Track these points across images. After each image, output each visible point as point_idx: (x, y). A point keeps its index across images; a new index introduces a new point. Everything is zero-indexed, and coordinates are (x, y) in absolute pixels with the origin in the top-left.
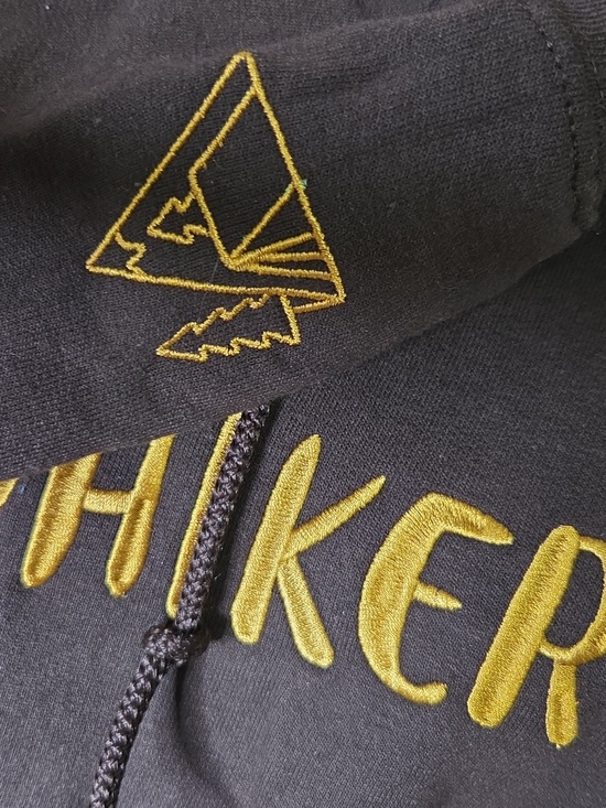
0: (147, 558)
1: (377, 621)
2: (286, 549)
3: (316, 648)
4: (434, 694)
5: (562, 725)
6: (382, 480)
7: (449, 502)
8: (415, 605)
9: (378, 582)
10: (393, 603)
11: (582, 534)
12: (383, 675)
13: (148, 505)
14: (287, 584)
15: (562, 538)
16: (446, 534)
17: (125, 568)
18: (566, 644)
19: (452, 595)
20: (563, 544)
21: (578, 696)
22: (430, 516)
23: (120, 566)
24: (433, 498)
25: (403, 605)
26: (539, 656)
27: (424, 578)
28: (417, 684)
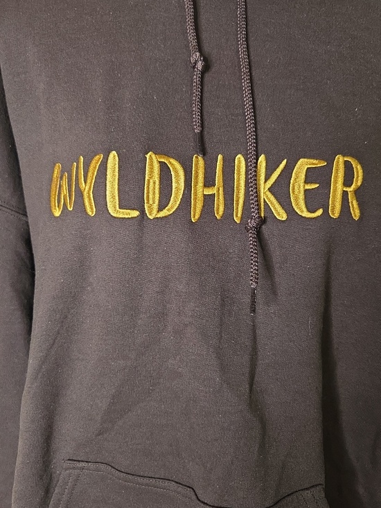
0: (225, 205)
1: (297, 199)
2: (264, 189)
3: (282, 215)
4: (320, 212)
5: (356, 213)
6: (285, 160)
7: (306, 160)
8: (306, 191)
9: (293, 189)
10: (299, 192)
11: (344, 156)
12: (303, 215)
13: (221, 189)
14: (268, 199)
15: (339, 158)
16: (308, 168)
17: (220, 210)
18: (350, 186)
19: (316, 183)
20: (340, 160)
21: (357, 201)
22: (302, 165)
23: (218, 209)
24: (301, 160)
25: (302, 192)
26: (344, 191)
27: (306, 182)
28: (313, 212)
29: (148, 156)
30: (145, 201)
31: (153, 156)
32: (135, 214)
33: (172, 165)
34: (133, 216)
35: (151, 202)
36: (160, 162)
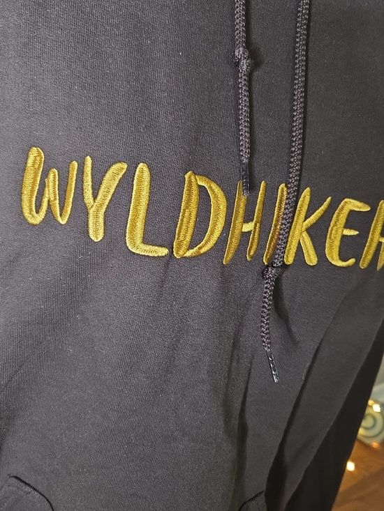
1: (332, 244)
4: (352, 261)
6: (330, 198)
8: (344, 237)
9: (331, 233)
10: (336, 237)
13: (258, 225)
14: (303, 241)
15: (382, 205)
16: (350, 211)
17: (252, 250)
19: (356, 230)
20: (383, 207)
22: (345, 206)
24: (346, 200)
25: (339, 238)
26: (379, 242)
27: (345, 227)
28: (345, 261)
29: (186, 177)
30: (176, 236)
31: (193, 177)
32: (163, 252)
33: (213, 191)
34: (160, 255)
35: (181, 238)
36: (200, 187)
